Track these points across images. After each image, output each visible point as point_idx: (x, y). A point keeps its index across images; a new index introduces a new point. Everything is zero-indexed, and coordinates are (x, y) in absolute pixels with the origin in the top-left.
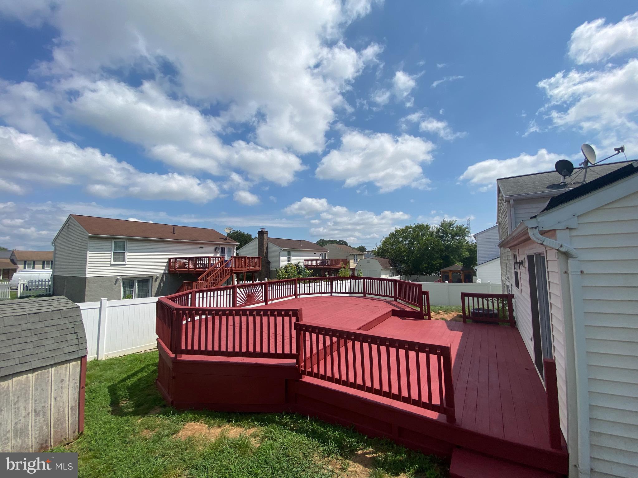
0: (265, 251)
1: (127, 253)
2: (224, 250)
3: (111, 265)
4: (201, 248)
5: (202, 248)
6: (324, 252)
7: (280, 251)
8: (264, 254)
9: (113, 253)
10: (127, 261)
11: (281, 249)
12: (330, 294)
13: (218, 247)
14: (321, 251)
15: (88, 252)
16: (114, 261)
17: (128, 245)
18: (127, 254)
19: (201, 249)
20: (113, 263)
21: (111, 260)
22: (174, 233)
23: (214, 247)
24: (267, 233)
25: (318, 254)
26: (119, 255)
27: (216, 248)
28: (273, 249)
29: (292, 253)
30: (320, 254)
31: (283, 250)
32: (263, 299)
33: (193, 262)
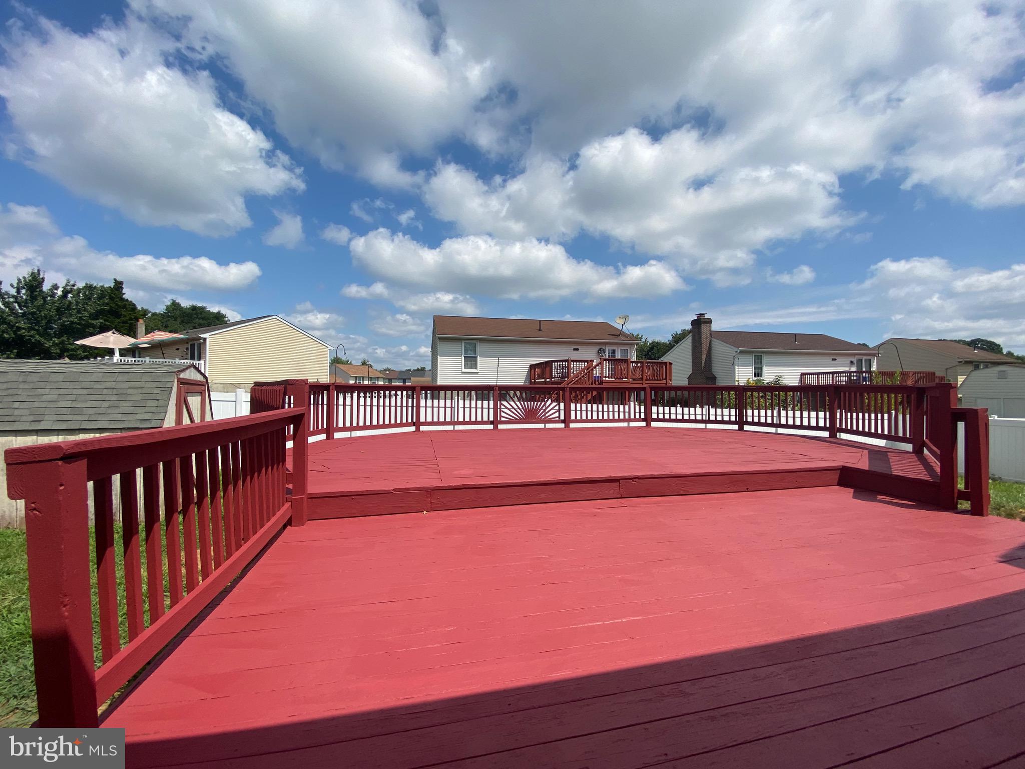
0: (704, 356)
1: (479, 358)
2: (615, 354)
3: (463, 373)
4: (575, 349)
5: (577, 350)
6: (864, 358)
7: (734, 354)
8: (703, 362)
9: (463, 358)
10: (479, 368)
11: (736, 349)
13: (603, 348)
14: (854, 355)
15: (438, 356)
16: (465, 368)
17: (480, 348)
18: (479, 359)
19: (573, 352)
20: (464, 370)
21: (462, 367)
22: (540, 330)
23: (597, 348)
24: (709, 321)
25: (848, 360)
26: (471, 361)
27: (600, 350)
28: (720, 348)
29: (765, 359)
30: (852, 362)
31: (741, 352)
32: (562, 418)
33: (548, 369)
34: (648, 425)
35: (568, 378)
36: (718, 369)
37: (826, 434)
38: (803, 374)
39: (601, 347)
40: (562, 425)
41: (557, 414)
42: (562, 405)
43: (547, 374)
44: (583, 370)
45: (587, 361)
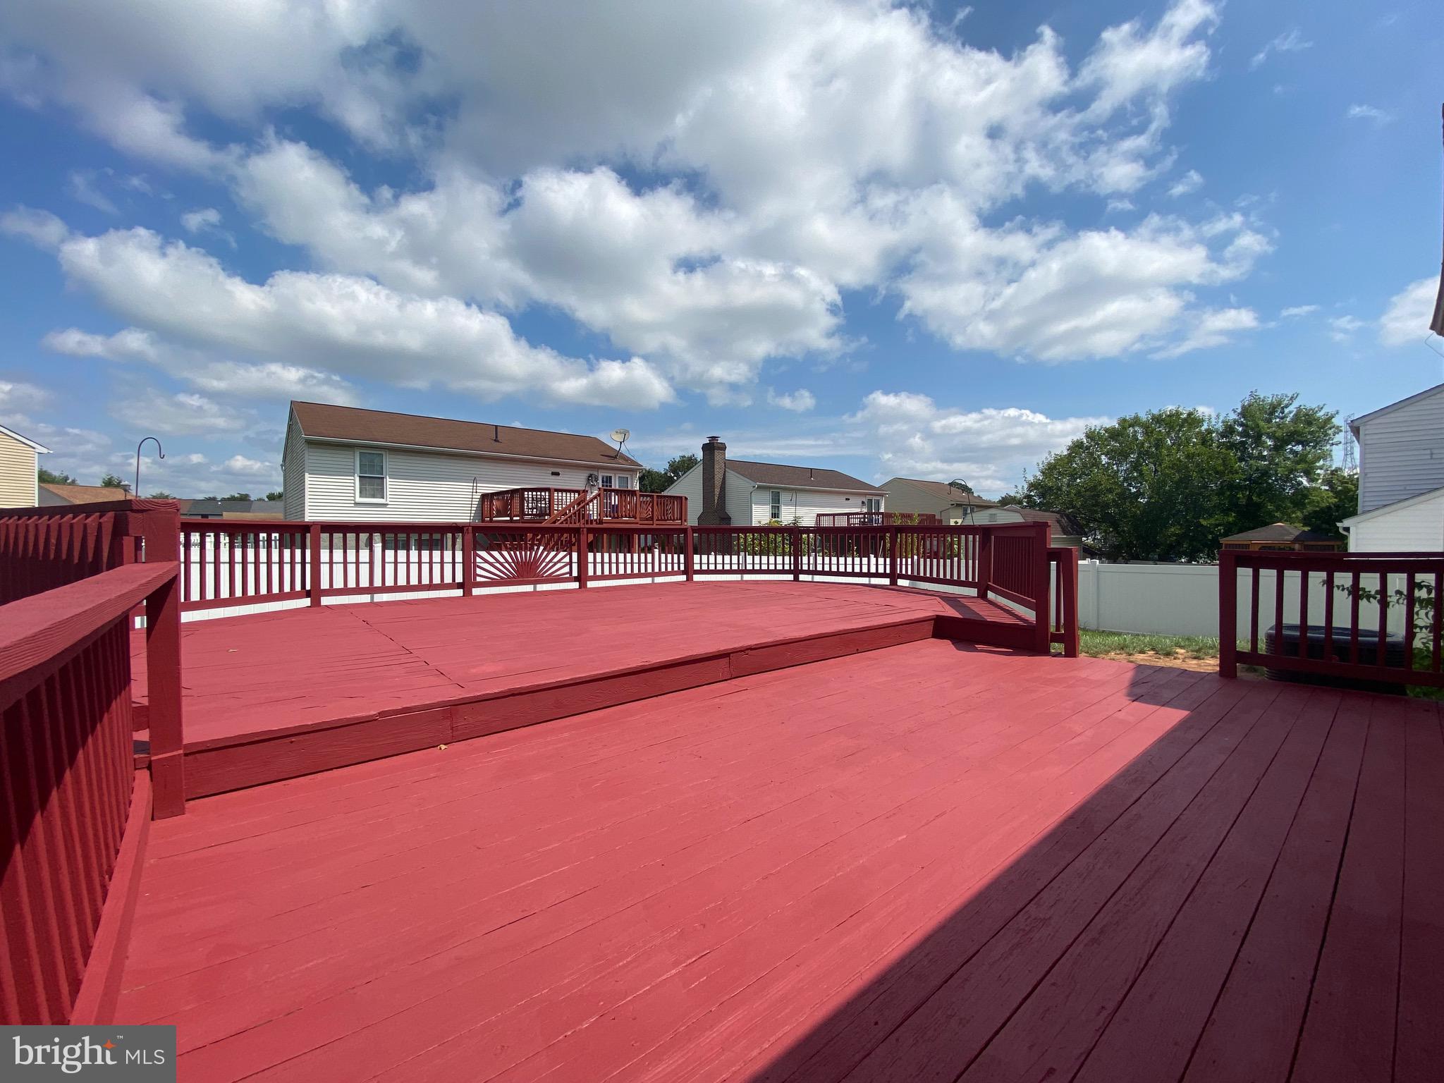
0: (717, 491)
1: (388, 479)
2: (611, 482)
3: (357, 504)
4: (553, 474)
5: (557, 474)
6: (874, 498)
7: (751, 489)
8: (716, 498)
9: (357, 479)
10: (389, 496)
11: (753, 484)
12: (791, 577)
13: (596, 473)
14: (865, 494)
15: (307, 475)
16: (360, 497)
17: (389, 462)
18: (389, 482)
19: (554, 477)
20: (359, 500)
21: (354, 494)
22: (496, 440)
23: (584, 473)
24: (723, 447)
25: (859, 500)
26: (372, 484)
27: (591, 476)
28: (737, 484)
29: (784, 497)
30: (863, 503)
31: (759, 487)
32: (575, 574)
33: (517, 501)
34: (689, 579)
35: (549, 515)
36: (732, 509)
37: (886, 581)
38: (819, 515)
39: (592, 472)
40: (575, 585)
41: (567, 569)
42: (575, 555)
43: (516, 510)
44: (572, 505)
45: (578, 492)
